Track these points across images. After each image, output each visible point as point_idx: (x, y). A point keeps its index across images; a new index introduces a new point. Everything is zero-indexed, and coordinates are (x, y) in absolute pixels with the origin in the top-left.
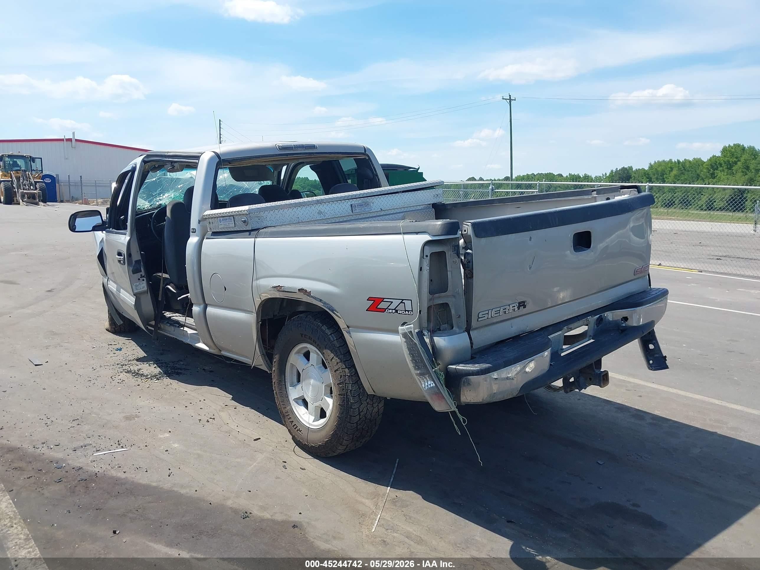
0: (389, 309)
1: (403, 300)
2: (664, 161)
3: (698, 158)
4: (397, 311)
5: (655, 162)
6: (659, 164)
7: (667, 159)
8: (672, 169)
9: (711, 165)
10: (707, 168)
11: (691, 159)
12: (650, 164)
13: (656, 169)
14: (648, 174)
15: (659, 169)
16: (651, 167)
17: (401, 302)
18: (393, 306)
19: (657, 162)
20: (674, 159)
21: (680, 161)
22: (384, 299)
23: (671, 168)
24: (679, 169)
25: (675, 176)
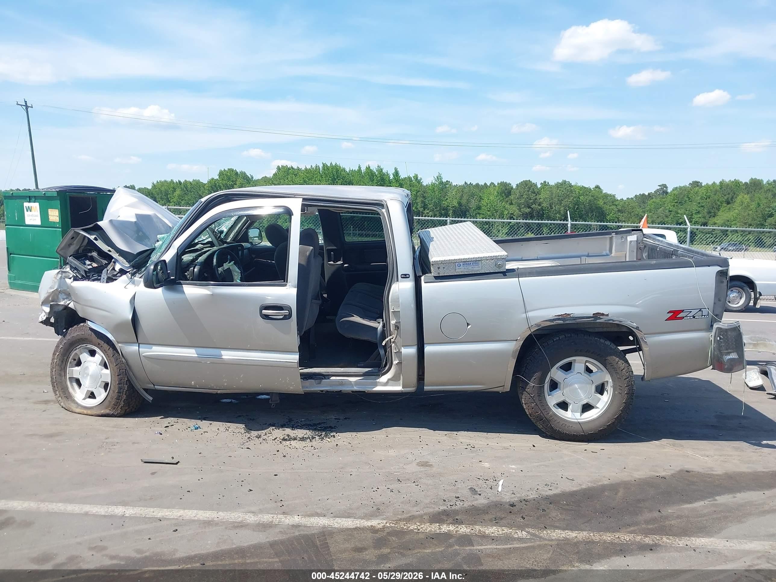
0: (688, 317)
1: (701, 309)
2: (165, 181)
3: (197, 179)
4: (694, 317)
5: (158, 182)
6: (163, 183)
7: (169, 180)
8: (174, 190)
9: (211, 187)
10: (208, 189)
11: (191, 181)
12: (153, 183)
13: (159, 189)
14: (152, 194)
15: (163, 189)
16: (154, 186)
17: (700, 311)
18: (691, 314)
19: (159, 182)
20: (176, 180)
21: (181, 182)
22: (684, 310)
23: (173, 188)
24: (182, 189)
25: (179, 196)
